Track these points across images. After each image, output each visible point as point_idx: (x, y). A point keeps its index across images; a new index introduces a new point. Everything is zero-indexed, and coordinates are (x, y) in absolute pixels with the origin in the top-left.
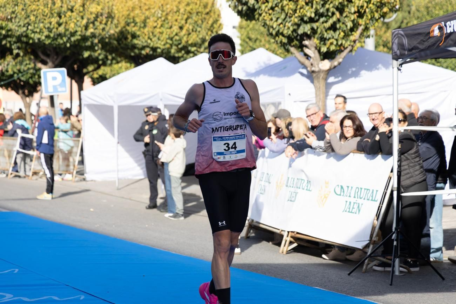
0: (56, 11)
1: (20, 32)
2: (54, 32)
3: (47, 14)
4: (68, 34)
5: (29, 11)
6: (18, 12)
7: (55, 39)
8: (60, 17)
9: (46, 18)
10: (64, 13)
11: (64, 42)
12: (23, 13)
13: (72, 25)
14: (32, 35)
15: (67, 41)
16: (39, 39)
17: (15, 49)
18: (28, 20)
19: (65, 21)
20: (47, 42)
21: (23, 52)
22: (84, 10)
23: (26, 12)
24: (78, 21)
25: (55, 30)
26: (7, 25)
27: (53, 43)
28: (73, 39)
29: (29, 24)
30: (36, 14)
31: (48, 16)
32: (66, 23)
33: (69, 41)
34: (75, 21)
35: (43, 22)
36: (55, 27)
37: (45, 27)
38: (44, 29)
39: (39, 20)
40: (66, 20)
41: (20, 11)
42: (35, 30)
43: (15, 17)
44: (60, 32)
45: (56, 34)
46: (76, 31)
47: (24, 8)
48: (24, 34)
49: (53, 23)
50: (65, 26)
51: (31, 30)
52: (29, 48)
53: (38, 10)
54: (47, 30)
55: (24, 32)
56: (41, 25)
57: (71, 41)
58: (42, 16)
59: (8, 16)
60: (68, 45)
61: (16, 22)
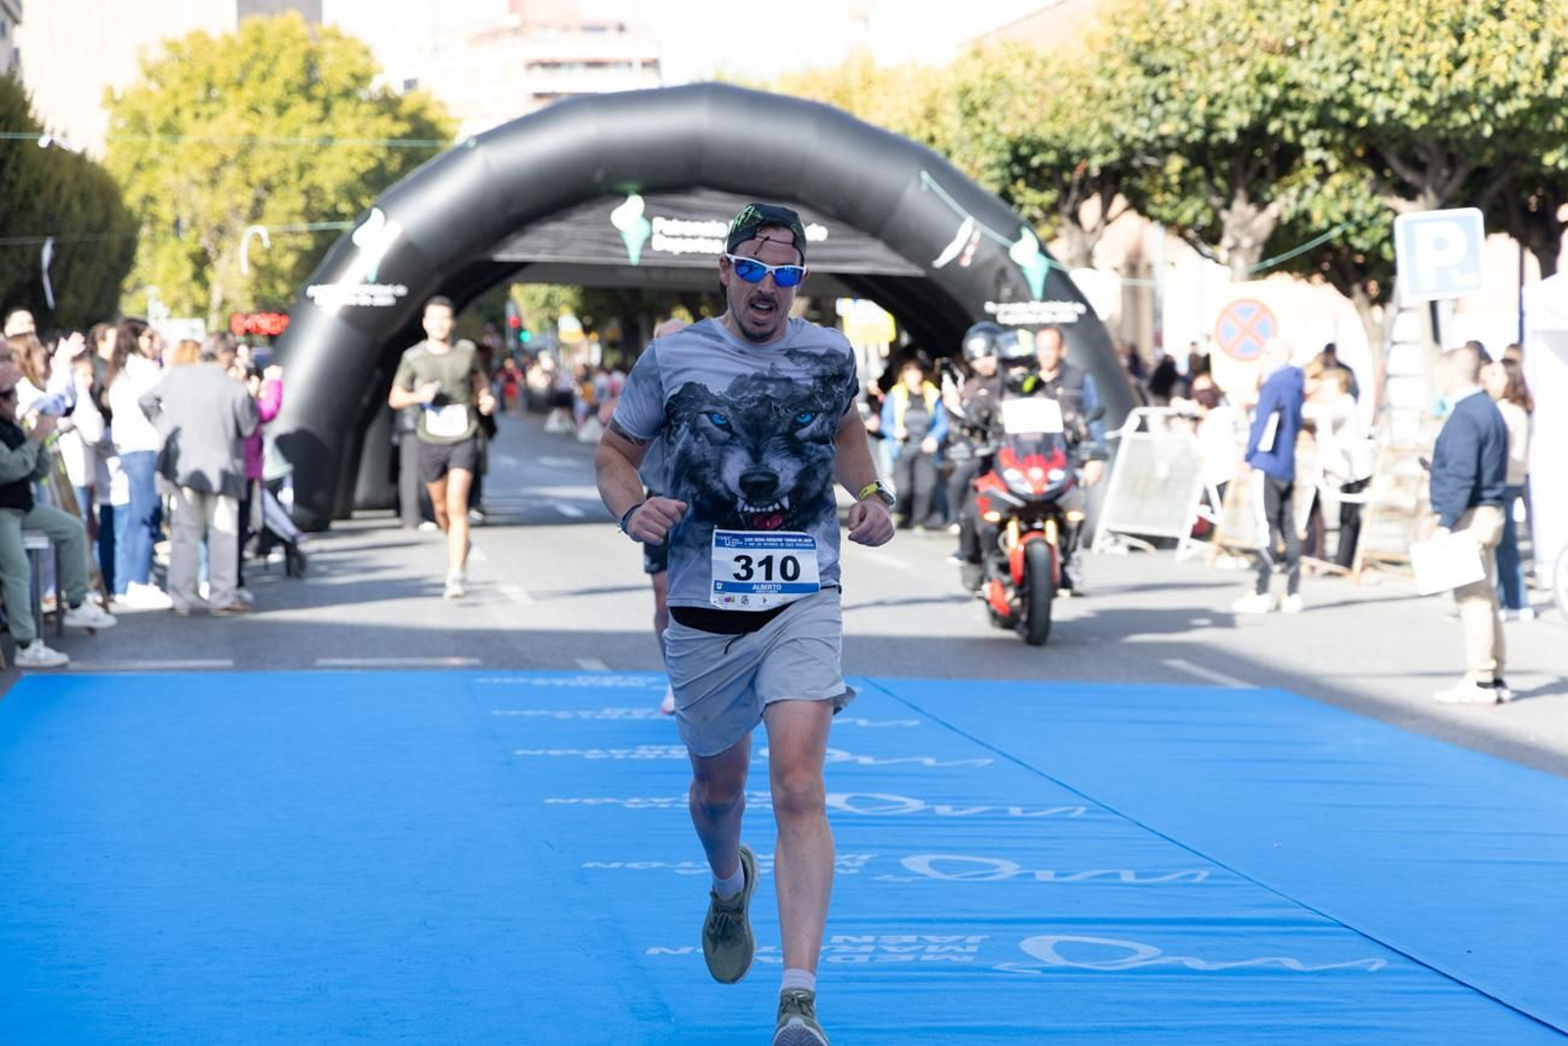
0: (1447, 17)
1: (1327, 90)
2: (1441, 89)
3: (1417, 27)
4: (1488, 95)
5: (1354, 21)
6: (1319, 25)
7: (1442, 112)
8: (1460, 37)
9: (1414, 42)
10: (1475, 25)
11: (1474, 122)
12: (1336, 25)
13: (1500, 64)
14: (1366, 101)
15: (1483, 119)
16: (1389, 113)
17: (1311, 147)
18: (1352, 49)
19: (1475, 50)
20: (1417, 121)
21: (1336, 156)
22: (1540, 11)
23: (1347, 25)
24: (1520, 48)
25: (1440, 81)
26: (1283, 69)
27: (1436, 123)
28: (1502, 110)
29: (1357, 65)
30: (1381, 29)
31: (1419, 36)
32: (1480, 55)
33: (1491, 118)
34: (1511, 49)
35: (1401, 56)
36: (1444, 72)
37: (1408, 73)
38: (1406, 79)
39: (1391, 49)
40: (1480, 46)
41: (1326, 20)
42: (1375, 84)
43: (1311, 42)
44: (1461, 88)
45: (1446, 95)
46: (1515, 85)
47: (1341, 10)
48: (1339, 98)
49: (1434, 59)
50: (1477, 66)
51: (1362, 84)
52: (1359, 143)
53: (1385, 15)
54: (1415, 81)
55: (1340, 90)
56: (1397, 65)
57: (1498, 119)
58: (1397, 35)
59: (1288, 35)
60: (1488, 131)
61: (1310, 57)
